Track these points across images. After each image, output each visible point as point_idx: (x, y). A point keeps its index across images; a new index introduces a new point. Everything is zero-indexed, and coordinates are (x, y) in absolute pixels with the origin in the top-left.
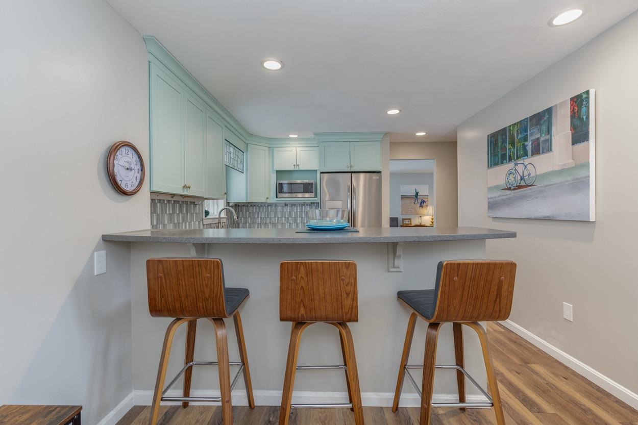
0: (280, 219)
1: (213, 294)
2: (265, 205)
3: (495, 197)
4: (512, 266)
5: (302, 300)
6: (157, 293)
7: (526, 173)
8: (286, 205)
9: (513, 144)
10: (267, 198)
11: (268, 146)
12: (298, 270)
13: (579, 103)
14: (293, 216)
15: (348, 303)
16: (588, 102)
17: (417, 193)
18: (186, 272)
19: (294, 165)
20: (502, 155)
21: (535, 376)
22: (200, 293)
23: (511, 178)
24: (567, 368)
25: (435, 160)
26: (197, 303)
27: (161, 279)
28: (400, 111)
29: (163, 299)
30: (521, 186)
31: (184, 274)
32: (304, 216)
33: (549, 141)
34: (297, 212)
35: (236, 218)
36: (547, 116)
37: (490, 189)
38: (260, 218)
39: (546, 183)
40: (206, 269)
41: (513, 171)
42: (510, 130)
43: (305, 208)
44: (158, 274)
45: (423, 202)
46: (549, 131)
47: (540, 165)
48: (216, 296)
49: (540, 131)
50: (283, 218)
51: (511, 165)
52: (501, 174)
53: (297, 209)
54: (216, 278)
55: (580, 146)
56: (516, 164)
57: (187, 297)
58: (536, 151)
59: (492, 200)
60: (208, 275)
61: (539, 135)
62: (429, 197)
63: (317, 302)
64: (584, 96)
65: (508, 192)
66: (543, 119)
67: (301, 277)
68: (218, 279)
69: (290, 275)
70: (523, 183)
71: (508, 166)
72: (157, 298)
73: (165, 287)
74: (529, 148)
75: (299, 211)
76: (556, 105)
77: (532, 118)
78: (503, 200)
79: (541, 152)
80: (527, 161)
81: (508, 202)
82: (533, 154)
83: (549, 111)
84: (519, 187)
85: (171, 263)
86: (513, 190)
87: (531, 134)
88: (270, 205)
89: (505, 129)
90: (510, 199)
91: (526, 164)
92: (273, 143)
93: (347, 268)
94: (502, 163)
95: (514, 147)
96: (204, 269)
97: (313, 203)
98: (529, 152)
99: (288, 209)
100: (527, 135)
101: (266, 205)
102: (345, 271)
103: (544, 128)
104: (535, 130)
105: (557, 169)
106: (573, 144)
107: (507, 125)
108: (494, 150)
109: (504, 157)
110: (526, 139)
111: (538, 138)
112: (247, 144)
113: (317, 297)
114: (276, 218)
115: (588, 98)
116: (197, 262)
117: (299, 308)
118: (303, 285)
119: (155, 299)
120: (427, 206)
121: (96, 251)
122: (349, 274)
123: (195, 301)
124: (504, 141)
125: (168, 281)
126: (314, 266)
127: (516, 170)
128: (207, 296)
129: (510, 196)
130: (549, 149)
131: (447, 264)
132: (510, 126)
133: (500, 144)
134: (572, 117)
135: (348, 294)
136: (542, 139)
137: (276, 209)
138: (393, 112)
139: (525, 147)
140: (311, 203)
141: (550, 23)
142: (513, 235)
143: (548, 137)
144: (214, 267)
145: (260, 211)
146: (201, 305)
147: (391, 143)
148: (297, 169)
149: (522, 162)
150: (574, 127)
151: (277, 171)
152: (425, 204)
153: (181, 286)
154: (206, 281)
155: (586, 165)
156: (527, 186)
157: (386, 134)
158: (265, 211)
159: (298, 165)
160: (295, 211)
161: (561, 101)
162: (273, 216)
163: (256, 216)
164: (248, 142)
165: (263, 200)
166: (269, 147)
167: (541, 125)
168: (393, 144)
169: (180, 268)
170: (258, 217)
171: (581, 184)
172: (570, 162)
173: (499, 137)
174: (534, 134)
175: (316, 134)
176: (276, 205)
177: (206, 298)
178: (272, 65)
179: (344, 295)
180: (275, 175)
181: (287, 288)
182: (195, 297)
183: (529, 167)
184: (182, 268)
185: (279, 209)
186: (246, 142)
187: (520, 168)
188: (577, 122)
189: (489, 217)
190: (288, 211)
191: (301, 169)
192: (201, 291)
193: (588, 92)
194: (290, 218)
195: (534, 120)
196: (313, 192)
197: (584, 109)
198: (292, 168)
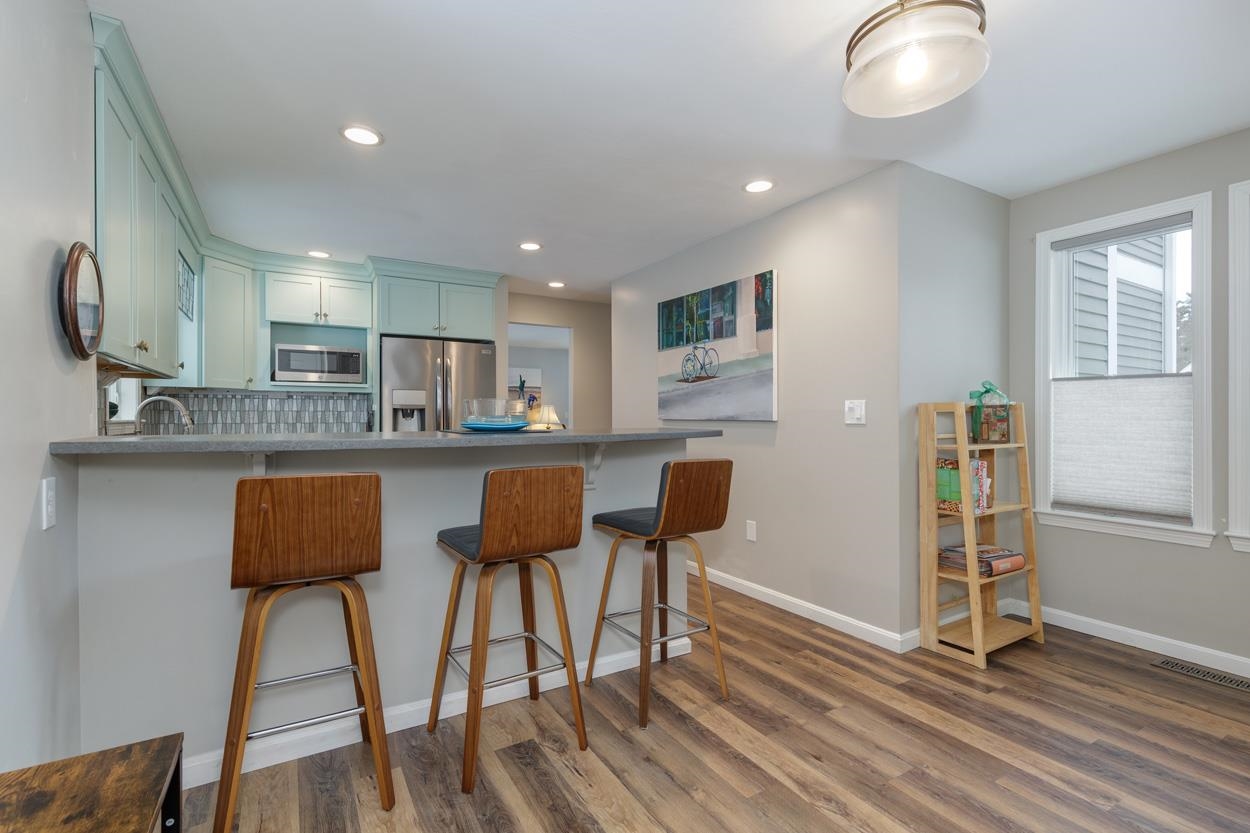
0: (273, 426)
1: (365, 530)
2: (234, 397)
3: (668, 392)
4: (729, 464)
5: (515, 525)
6: (254, 539)
7: (707, 361)
8: (290, 396)
9: (691, 320)
10: (250, 380)
11: (252, 266)
12: (513, 481)
13: (764, 281)
14: (307, 421)
15: (571, 521)
16: (772, 285)
17: (523, 383)
18: (317, 499)
19: (317, 315)
20: (677, 333)
21: (724, 613)
22: (341, 532)
23: (689, 365)
24: (751, 598)
25: (572, 330)
26: (332, 549)
27: (266, 513)
28: (542, 247)
29: (265, 551)
30: (701, 377)
31: (313, 502)
32: (331, 421)
33: (733, 323)
34: (315, 411)
35: (188, 422)
36: (731, 292)
37: (661, 380)
38: (220, 426)
39: (730, 374)
40: (355, 489)
41: (692, 357)
42: (688, 302)
43: (335, 404)
44: (260, 504)
45: (533, 399)
46: (733, 311)
47: (723, 352)
48: (370, 532)
49: (723, 308)
50: (282, 425)
51: (689, 349)
52: (676, 359)
53: (315, 406)
54: (372, 503)
55: (764, 333)
56: (696, 348)
57: (314, 541)
58: (719, 335)
59: (662, 395)
60: (357, 500)
61: (722, 314)
62: (542, 390)
63: (534, 525)
64: (768, 276)
65: (686, 385)
66: (726, 293)
67: (517, 491)
68: (376, 505)
69: (502, 489)
70: (703, 374)
71: (685, 350)
72: (253, 551)
73: (272, 527)
74: (711, 329)
75: (319, 409)
76: (740, 280)
77: (715, 290)
78: (679, 395)
79: (724, 335)
80: (709, 344)
81: (685, 398)
82: (715, 337)
83: (733, 285)
84: (699, 379)
85: (290, 484)
86: (692, 382)
87: (714, 311)
88: (248, 394)
89: (681, 299)
90: (687, 394)
91: (707, 348)
92: (261, 263)
93: (573, 475)
94: (678, 345)
95: (693, 325)
96: (352, 490)
97: (353, 394)
98: (711, 335)
99: (295, 405)
100: (708, 312)
101: (239, 397)
102: (570, 477)
103: (728, 305)
104: (717, 306)
105: (742, 358)
106: (757, 330)
107: (684, 295)
108: (667, 325)
109: (680, 337)
110: (707, 317)
111: (722, 318)
112: (202, 258)
113: (534, 518)
114: (265, 425)
115: (771, 279)
116: (339, 480)
117: (511, 536)
118: (519, 502)
119: (248, 552)
120: (539, 406)
121: (45, 478)
122: (574, 482)
123: (329, 547)
124: (680, 316)
125: (279, 516)
126: (534, 474)
127: (695, 356)
128: (353, 536)
129: (686, 391)
130: (733, 333)
131: (675, 464)
132: (688, 296)
133: (675, 318)
134: (757, 298)
135: (572, 510)
136: (726, 319)
137: (265, 405)
138: (530, 247)
139: (706, 326)
140: (349, 394)
141: (743, 188)
142: (719, 434)
143: (732, 317)
144: (370, 485)
145: (220, 409)
146: (340, 552)
147: (510, 293)
148: (322, 322)
149: (702, 346)
150: (758, 310)
151: (272, 323)
152: (535, 403)
153: (305, 524)
154: (354, 511)
155: (769, 356)
156: (709, 378)
157: (503, 277)
158: (234, 408)
159: (326, 315)
160: (312, 409)
161: (745, 274)
162: (256, 420)
163: (210, 421)
164: (204, 253)
165: (238, 383)
166: (253, 270)
167: (724, 301)
168: (512, 295)
169: (307, 491)
170: (215, 422)
171: (765, 378)
172: (753, 351)
173: (674, 309)
174: (717, 312)
175: (373, 259)
176: (265, 395)
177: (351, 539)
178: (361, 136)
179: (568, 511)
180: (267, 331)
181: (497, 509)
182: (329, 539)
183: (711, 353)
184: (309, 491)
185: (270, 404)
186: (203, 251)
187: (700, 353)
188: (761, 305)
189: (660, 419)
190: (295, 409)
191: (331, 323)
192: (343, 530)
193: (771, 272)
194: (299, 425)
195: (717, 294)
196: (358, 372)
197: (768, 291)
198: (311, 320)
